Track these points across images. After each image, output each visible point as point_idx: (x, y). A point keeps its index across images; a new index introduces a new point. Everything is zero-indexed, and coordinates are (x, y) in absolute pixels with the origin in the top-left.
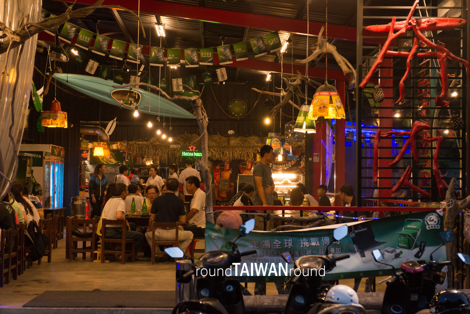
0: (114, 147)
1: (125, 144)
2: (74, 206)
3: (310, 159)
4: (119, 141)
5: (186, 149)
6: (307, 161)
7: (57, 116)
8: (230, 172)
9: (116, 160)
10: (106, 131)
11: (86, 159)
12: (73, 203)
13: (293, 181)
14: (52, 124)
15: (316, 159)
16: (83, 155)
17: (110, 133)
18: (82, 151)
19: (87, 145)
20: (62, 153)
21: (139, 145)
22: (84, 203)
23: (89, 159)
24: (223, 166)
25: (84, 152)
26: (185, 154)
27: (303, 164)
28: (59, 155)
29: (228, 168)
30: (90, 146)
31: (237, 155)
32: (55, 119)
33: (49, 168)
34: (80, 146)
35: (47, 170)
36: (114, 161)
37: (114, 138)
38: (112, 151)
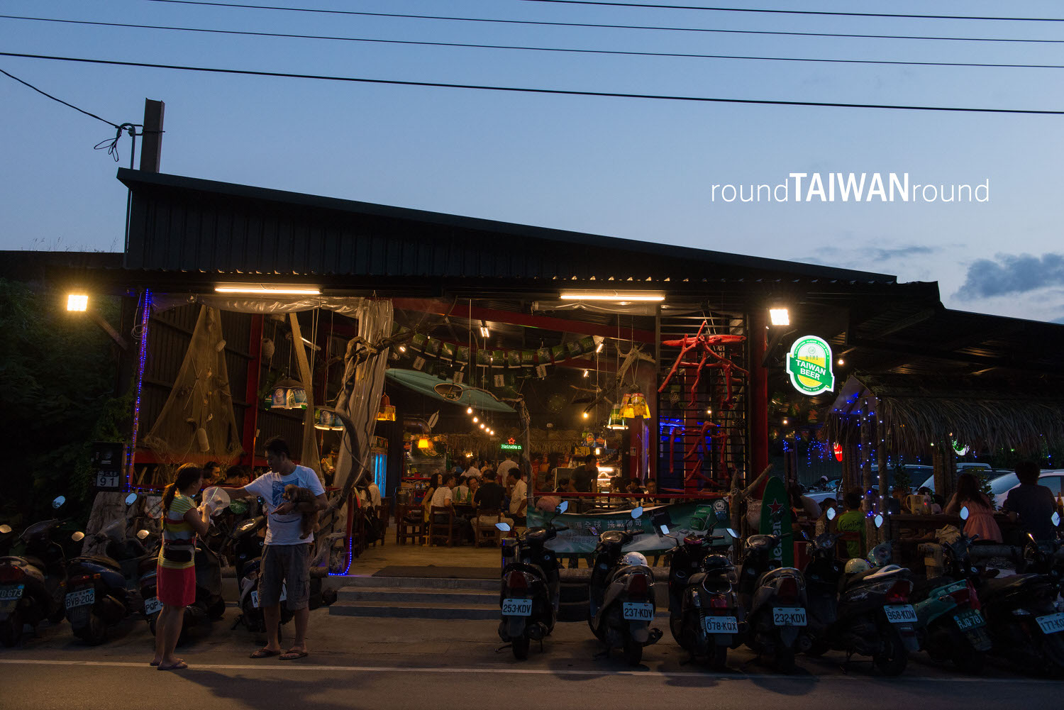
0: (436, 439)
1: (447, 436)
2: (399, 496)
3: (627, 453)
4: (442, 433)
5: (506, 442)
6: (624, 455)
7: (384, 410)
8: (548, 465)
9: (437, 452)
10: (429, 424)
11: (408, 451)
12: (397, 493)
13: (609, 474)
14: (380, 417)
15: (633, 453)
16: (405, 447)
17: (432, 426)
18: (405, 443)
19: (410, 437)
20: (386, 445)
21: (460, 437)
22: (407, 493)
23: (411, 451)
24: (542, 458)
25: (407, 444)
26: (504, 447)
27: (620, 457)
28: (383, 446)
29: (546, 461)
30: (413, 438)
31: (555, 448)
32: (383, 413)
33: (375, 460)
34: (402, 438)
35: (372, 460)
36: (435, 453)
37: (435, 431)
38: (435, 443)
